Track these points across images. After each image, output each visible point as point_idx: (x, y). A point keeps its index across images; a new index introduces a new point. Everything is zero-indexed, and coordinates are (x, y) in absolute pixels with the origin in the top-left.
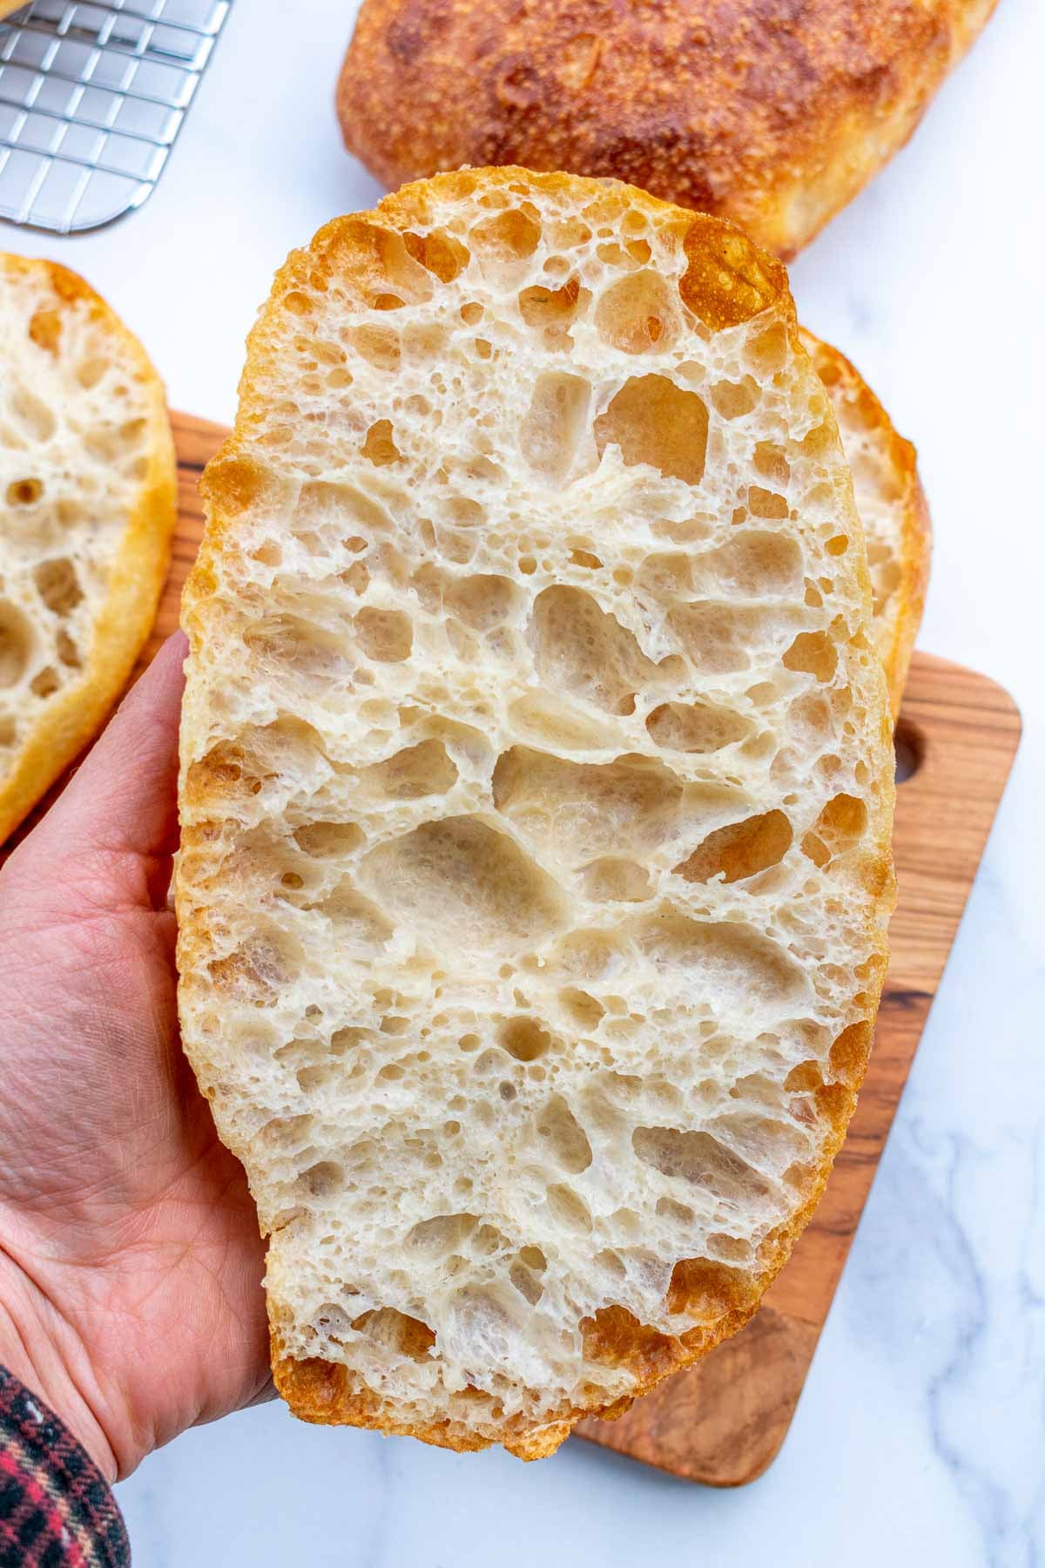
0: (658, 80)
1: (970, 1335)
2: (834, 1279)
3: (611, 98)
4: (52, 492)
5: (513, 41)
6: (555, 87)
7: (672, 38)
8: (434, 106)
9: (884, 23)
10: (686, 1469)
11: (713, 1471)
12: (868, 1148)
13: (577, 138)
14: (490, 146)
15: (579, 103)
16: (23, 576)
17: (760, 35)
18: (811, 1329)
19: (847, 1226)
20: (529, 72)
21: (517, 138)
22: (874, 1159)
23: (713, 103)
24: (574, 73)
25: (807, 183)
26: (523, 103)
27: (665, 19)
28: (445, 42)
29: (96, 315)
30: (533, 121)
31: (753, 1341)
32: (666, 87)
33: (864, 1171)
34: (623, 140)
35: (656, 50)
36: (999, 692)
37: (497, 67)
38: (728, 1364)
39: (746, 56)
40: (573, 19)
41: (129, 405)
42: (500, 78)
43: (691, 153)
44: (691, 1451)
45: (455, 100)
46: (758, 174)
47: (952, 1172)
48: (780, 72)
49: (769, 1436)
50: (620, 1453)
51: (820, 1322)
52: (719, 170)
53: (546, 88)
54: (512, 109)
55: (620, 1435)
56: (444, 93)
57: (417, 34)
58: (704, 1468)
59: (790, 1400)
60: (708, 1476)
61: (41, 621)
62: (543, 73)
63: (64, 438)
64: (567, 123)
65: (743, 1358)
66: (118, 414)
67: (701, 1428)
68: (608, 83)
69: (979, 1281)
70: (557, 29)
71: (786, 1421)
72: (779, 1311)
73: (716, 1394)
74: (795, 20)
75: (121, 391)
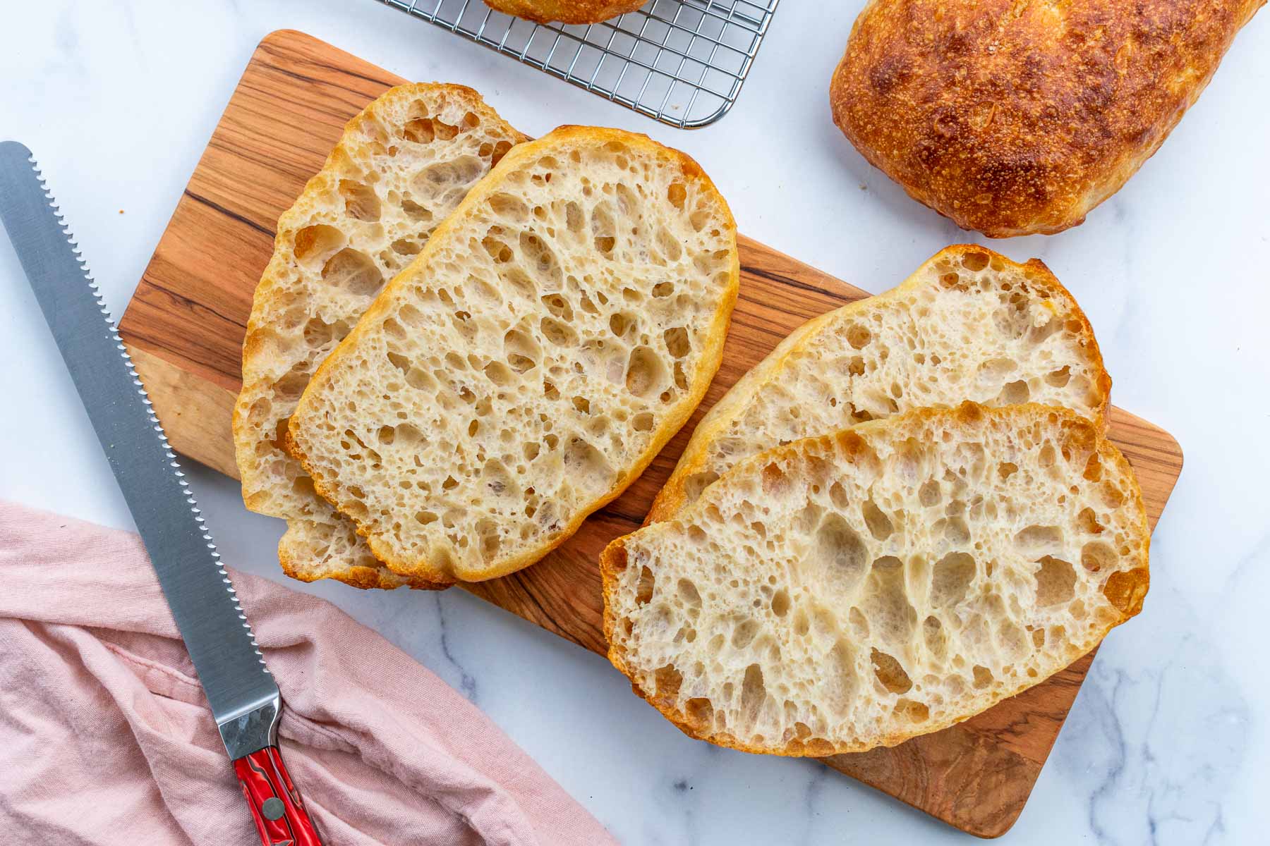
0: (1025, 133)
1: (1115, 772)
2: (1052, 742)
3: (998, 140)
4: (678, 290)
5: (947, 98)
6: (966, 130)
7: (1035, 110)
8: (895, 121)
9: (1152, 104)
10: (968, 828)
11: (981, 831)
12: (1075, 678)
13: (976, 159)
14: (925, 153)
15: (980, 140)
16: (659, 336)
17: (1084, 114)
18: (1038, 766)
19: (1061, 716)
20: (954, 119)
21: (942, 152)
22: (1079, 684)
23: (1054, 149)
24: (978, 122)
25: (1098, 187)
26: (948, 135)
27: (1033, 99)
28: (906, 88)
29: (704, 188)
30: (951, 146)
31: (1007, 769)
32: (1029, 138)
33: (1072, 689)
34: (1002, 164)
35: (1026, 116)
36: (1173, 443)
37: (935, 111)
38: (994, 779)
39: (1074, 125)
40: (981, 92)
41: (720, 241)
42: (937, 117)
43: (1038, 175)
44: (971, 819)
45: (907, 122)
46: (1073, 187)
47: (1115, 689)
48: (1092, 133)
49: (1010, 815)
50: (934, 816)
51: (1042, 763)
52: (1052, 184)
53: (962, 128)
54: (941, 136)
55: (936, 808)
56: (902, 117)
57: (889, 80)
58: (976, 829)
59: (1023, 799)
60: (979, 832)
61: (667, 359)
62: (961, 120)
63: (685, 260)
64: (972, 150)
65: (1002, 777)
66: (713, 246)
67: (977, 809)
68: (997, 131)
69: (1123, 745)
70: (972, 96)
71: (1020, 810)
72: (1022, 755)
73: (987, 793)
74: (1105, 106)
75: (716, 233)
